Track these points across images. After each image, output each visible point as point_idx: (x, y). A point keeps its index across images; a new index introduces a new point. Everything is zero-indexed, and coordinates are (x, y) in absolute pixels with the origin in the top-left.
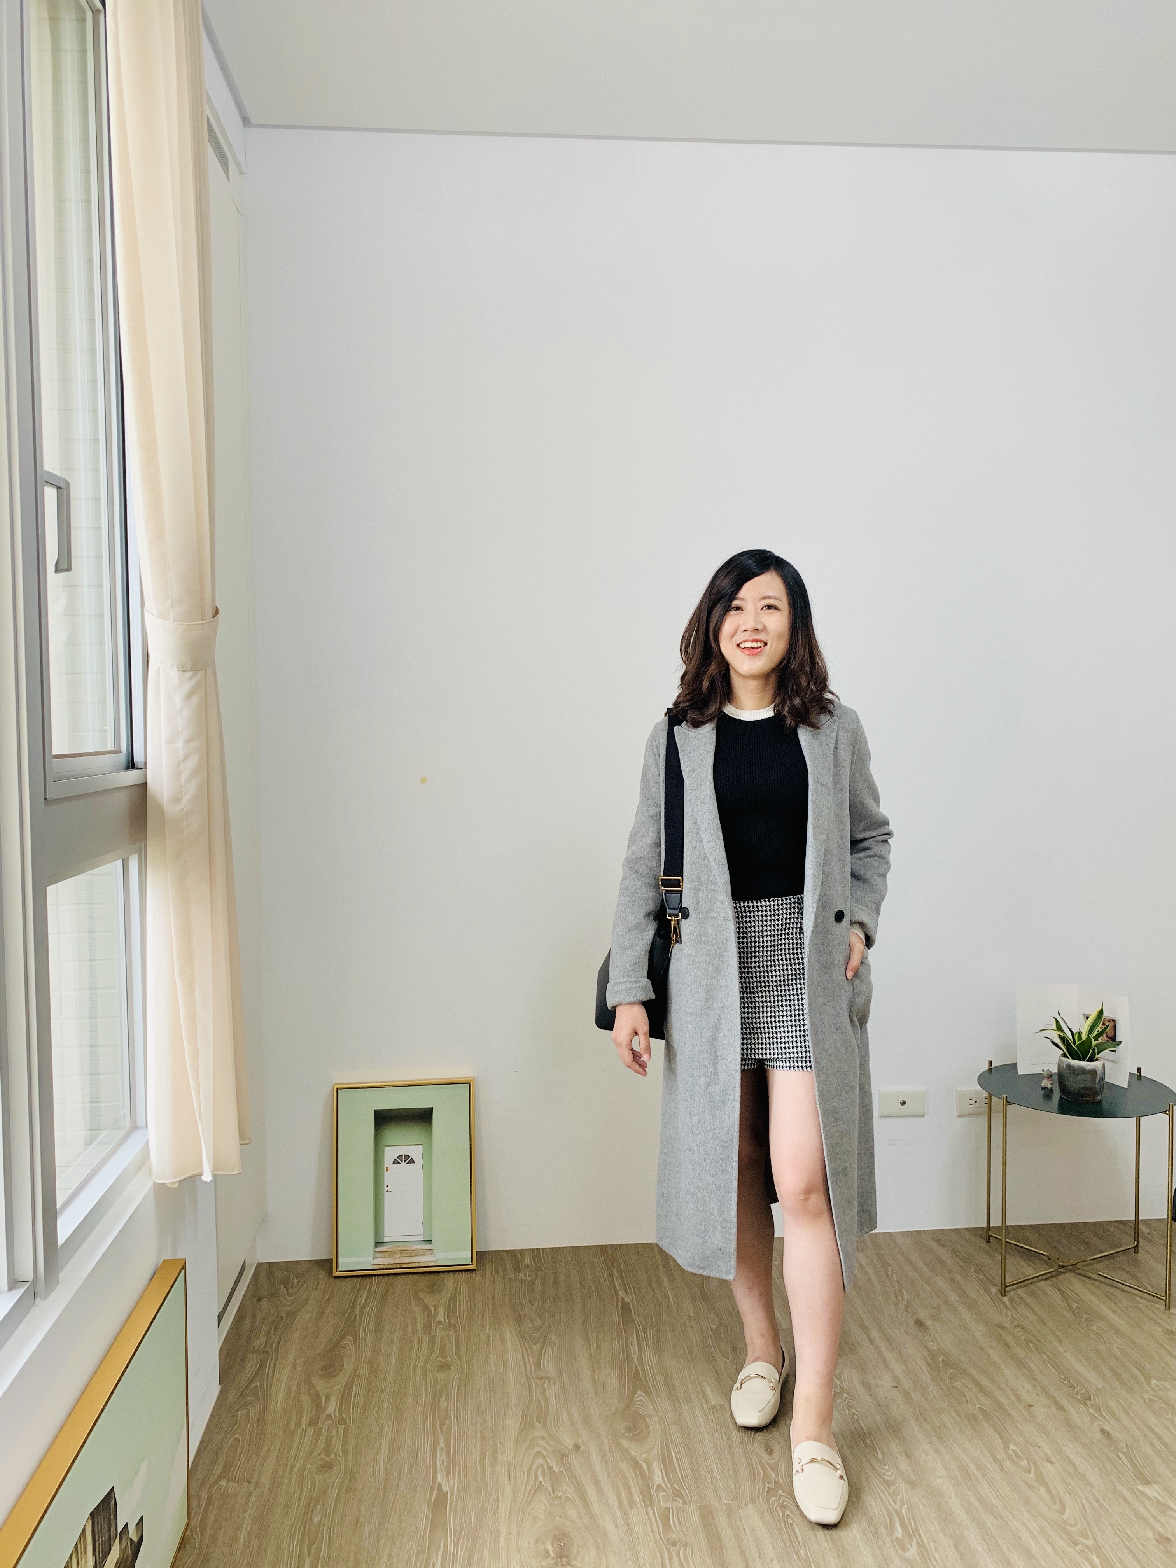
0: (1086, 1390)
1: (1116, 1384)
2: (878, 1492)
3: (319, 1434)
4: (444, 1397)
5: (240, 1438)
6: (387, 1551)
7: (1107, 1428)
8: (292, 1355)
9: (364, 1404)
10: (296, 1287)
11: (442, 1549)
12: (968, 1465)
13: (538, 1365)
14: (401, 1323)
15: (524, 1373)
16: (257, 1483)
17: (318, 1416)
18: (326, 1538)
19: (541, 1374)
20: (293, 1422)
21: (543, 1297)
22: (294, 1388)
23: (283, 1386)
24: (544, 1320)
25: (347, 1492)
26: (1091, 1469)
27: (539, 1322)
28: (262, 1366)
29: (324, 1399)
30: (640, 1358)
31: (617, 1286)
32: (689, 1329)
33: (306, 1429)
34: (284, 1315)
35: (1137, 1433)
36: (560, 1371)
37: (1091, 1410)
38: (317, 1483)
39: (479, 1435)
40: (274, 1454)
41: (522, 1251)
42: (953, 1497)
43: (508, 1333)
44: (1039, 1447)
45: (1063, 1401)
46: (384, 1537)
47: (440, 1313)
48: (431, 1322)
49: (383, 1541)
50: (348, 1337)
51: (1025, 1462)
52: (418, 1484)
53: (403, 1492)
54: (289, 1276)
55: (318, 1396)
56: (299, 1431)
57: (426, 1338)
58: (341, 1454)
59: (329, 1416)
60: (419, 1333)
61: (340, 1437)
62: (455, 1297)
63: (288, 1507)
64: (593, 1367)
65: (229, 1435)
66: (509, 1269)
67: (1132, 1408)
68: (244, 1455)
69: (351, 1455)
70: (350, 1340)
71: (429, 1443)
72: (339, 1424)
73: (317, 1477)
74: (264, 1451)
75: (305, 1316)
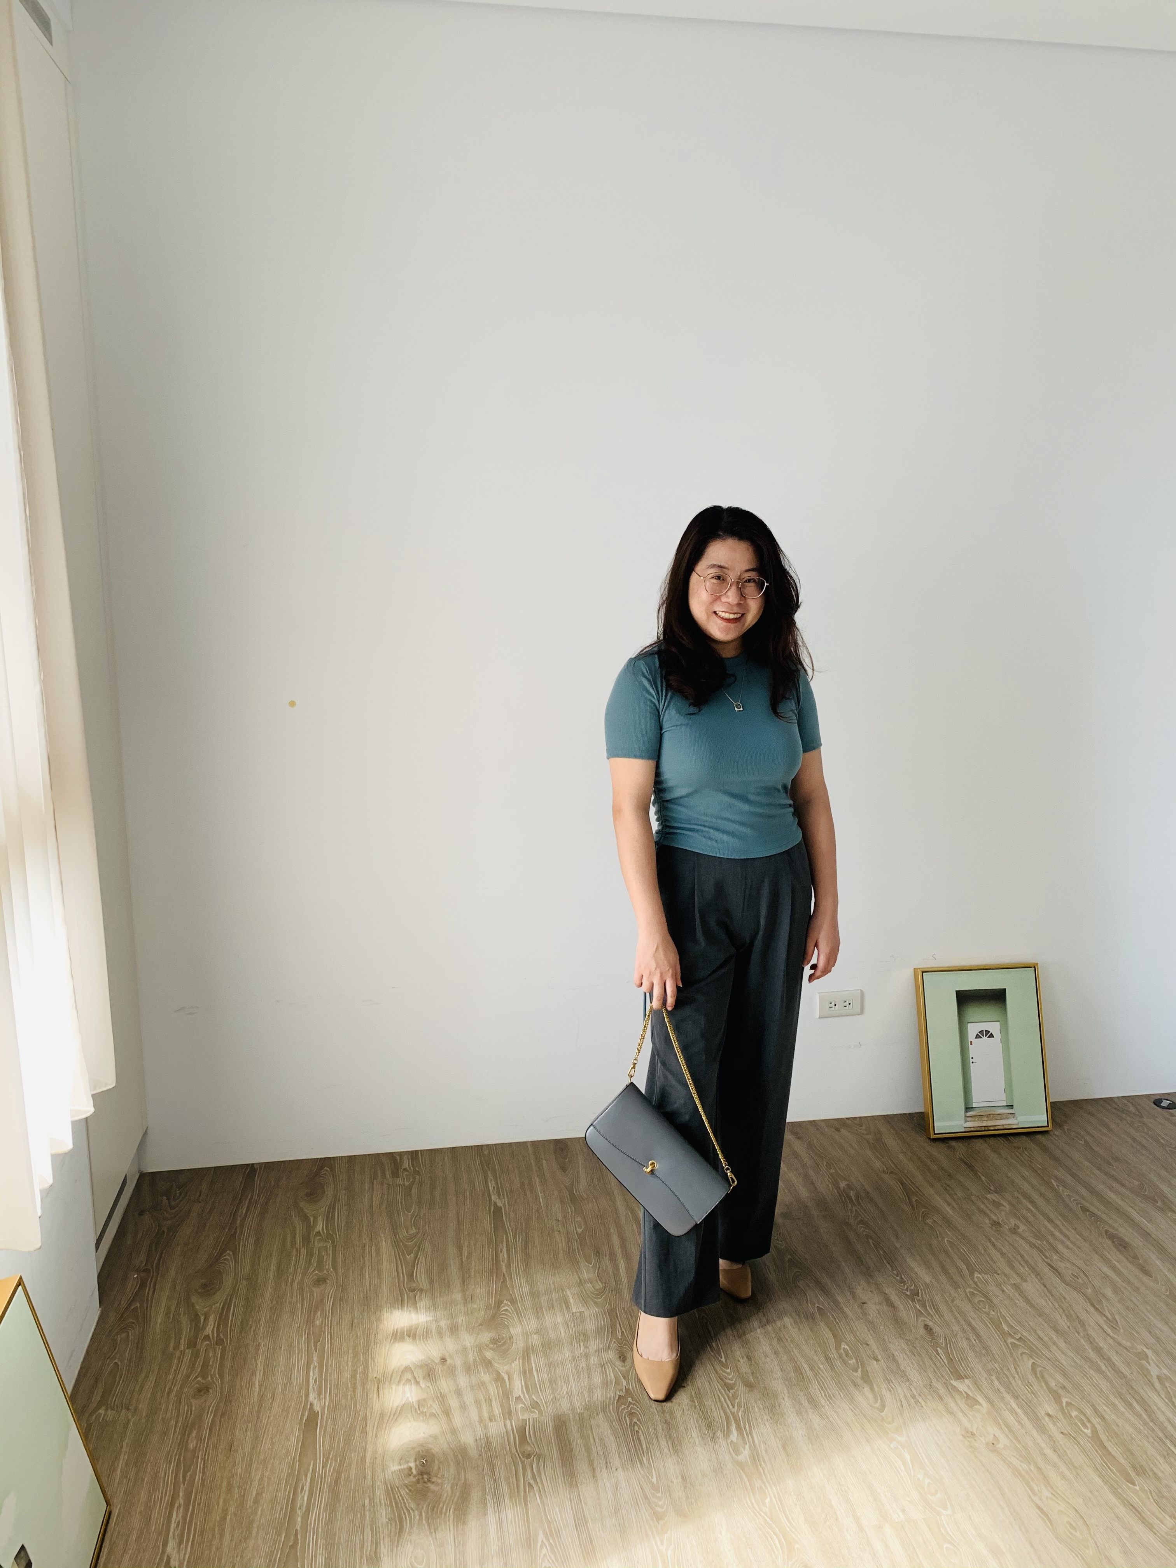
0: (916, 1286)
1: (943, 1278)
2: (718, 1395)
3: (196, 1356)
4: (319, 1313)
5: (119, 1363)
6: (258, 1477)
7: (930, 1324)
8: (172, 1272)
9: (242, 1323)
10: (177, 1199)
11: (311, 1471)
12: (802, 1365)
13: (410, 1275)
14: (280, 1235)
15: (397, 1284)
16: (135, 1410)
17: (196, 1337)
18: (200, 1465)
19: (413, 1285)
20: (172, 1344)
21: (420, 1202)
22: (173, 1308)
23: (163, 1305)
24: (419, 1229)
25: (223, 1415)
26: (911, 1366)
27: (414, 1231)
28: (143, 1285)
29: (202, 1318)
30: (509, 1266)
31: (491, 1189)
32: (556, 1233)
33: (185, 1351)
34: (166, 1230)
35: (956, 1328)
36: (431, 1282)
37: (917, 1306)
38: (194, 1408)
39: (351, 1351)
40: (152, 1379)
41: (401, 1154)
42: (786, 1399)
43: (384, 1243)
44: (868, 1345)
45: (894, 1297)
46: (256, 1461)
47: (319, 1223)
48: (309, 1234)
49: (255, 1465)
50: (228, 1251)
51: (854, 1360)
52: (291, 1406)
53: (277, 1414)
54: (172, 1186)
55: (197, 1315)
56: (178, 1353)
57: (304, 1251)
58: (217, 1376)
59: (207, 1337)
60: (298, 1246)
61: (217, 1358)
62: (334, 1205)
63: (165, 1433)
64: (463, 1276)
65: (108, 1361)
66: (388, 1174)
67: (955, 1302)
68: (123, 1381)
69: (227, 1378)
70: (229, 1255)
71: (303, 1361)
72: (216, 1344)
73: (193, 1402)
74: (143, 1375)
75: (186, 1231)
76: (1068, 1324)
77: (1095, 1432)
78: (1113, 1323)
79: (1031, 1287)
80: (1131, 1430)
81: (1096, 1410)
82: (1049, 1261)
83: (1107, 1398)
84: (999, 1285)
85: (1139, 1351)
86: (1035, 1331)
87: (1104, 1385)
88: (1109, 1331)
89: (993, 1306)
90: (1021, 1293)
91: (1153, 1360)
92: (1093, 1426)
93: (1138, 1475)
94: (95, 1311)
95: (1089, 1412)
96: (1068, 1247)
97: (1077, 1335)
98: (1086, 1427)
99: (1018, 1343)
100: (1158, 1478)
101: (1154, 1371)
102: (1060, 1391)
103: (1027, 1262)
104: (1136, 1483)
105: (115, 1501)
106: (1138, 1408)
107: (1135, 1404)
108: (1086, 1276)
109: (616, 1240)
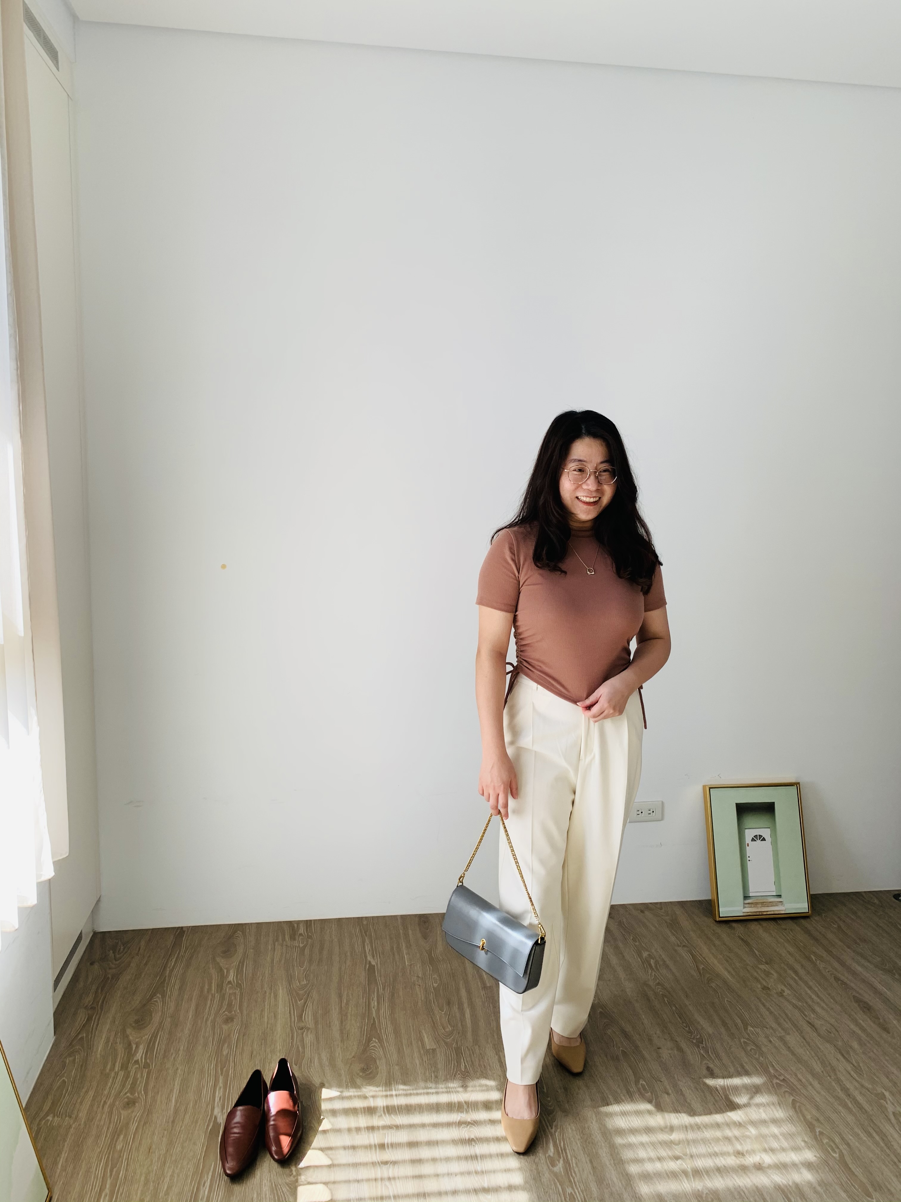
0: (700, 1035)
1: (723, 1030)
3: (127, 1077)
4: (226, 1045)
5: (66, 1080)
6: (170, 1173)
7: (711, 1066)
8: (113, 1010)
9: (165, 1051)
10: (121, 953)
11: (212, 1170)
12: (608, 1096)
13: (300, 1017)
14: (199, 983)
15: (289, 1024)
16: (76, 1118)
17: (128, 1061)
18: (124, 1163)
19: (302, 1025)
20: (109, 1067)
21: (310, 961)
22: (111, 1039)
23: (104, 1035)
24: (309, 981)
25: (145, 1123)
26: (696, 1099)
27: (305, 982)
28: (89, 1019)
29: (134, 1046)
30: (378, 1010)
31: (367, 951)
32: (417, 987)
33: (118, 1072)
34: (110, 976)
35: (732, 1070)
36: (316, 1023)
37: (702, 1052)
38: (122, 1118)
40: (91, 1093)
41: (299, 922)
42: (594, 1122)
43: (281, 991)
44: (661, 1082)
45: (683, 1045)
46: (169, 1162)
47: (231, 974)
48: (223, 982)
49: (168, 1164)
50: (158, 995)
51: (649, 1094)
52: (199, 1117)
53: (188, 1124)
54: (118, 943)
55: (130, 1044)
56: (113, 1074)
57: (217, 996)
58: (143, 1092)
59: (137, 1062)
60: (213, 992)
61: (143, 1079)
62: (244, 962)
63: (98, 1137)
64: (342, 1019)
65: (58, 1077)
66: (287, 937)
67: (732, 1049)
68: (68, 1094)
69: (150, 1094)
70: (158, 997)
71: (211, 1083)
72: (144, 1068)
73: (122, 1112)
74: (84, 1090)
75: (126, 977)
76: (822, 1069)
77: (842, 1155)
78: (857, 1069)
79: (793, 1039)
80: (871, 1155)
81: (843, 1139)
82: (808, 1019)
83: (852, 1129)
84: (767, 1037)
85: (880, 1092)
86: (795, 1074)
87: (850, 1118)
88: (855, 1076)
89: (762, 1054)
90: (785, 1043)
91: (889, 1100)
92: (841, 1151)
93: (875, 1190)
94: (50, 1038)
95: (837, 1140)
96: (823, 1008)
97: (829, 1078)
98: (835, 1152)
99: (782, 1083)
100: (891, 1193)
101: (890, 1109)
102: (815, 1123)
103: (790, 1019)
104: (874, 1197)
105: (55, 1189)
106: (877, 1138)
107: (875, 1135)
108: (838, 1032)
109: (463, 993)
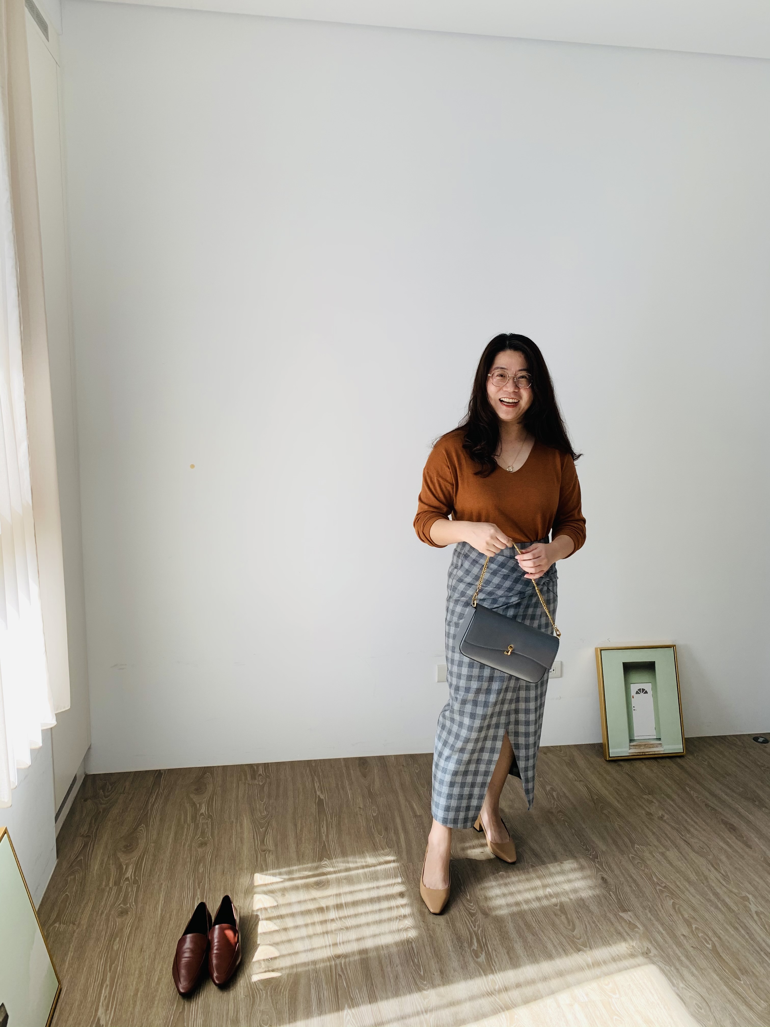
0: (596, 852)
1: (614, 848)
2: (465, 920)
3: (120, 890)
4: (202, 864)
5: (69, 895)
6: (159, 968)
7: (605, 876)
8: (105, 838)
9: (151, 870)
10: (109, 792)
12: (521, 902)
13: (263, 842)
14: (177, 815)
15: (254, 847)
16: (79, 925)
17: (120, 878)
18: (121, 960)
19: (264, 848)
20: (104, 883)
21: (269, 796)
22: (106, 860)
23: (99, 858)
24: (269, 812)
25: (136, 929)
27: (265, 813)
28: (85, 845)
29: (124, 867)
30: (327, 836)
31: (317, 788)
32: (359, 816)
33: (112, 888)
34: (102, 811)
35: (622, 879)
36: (276, 845)
37: (597, 865)
38: (117, 924)
39: (222, 889)
40: (90, 905)
41: (258, 765)
42: (510, 923)
43: (245, 821)
47: (203, 808)
48: (196, 814)
49: (158, 960)
50: (142, 825)
51: (555, 899)
52: (182, 923)
53: (172, 928)
54: (106, 783)
55: (121, 865)
56: (108, 889)
57: (192, 826)
58: (134, 904)
59: (127, 879)
60: (188, 822)
61: (134, 893)
62: (213, 798)
63: (98, 940)
64: (297, 843)
65: (62, 893)
66: (249, 777)
67: (622, 863)
68: (71, 906)
69: (140, 905)
70: (143, 827)
71: (191, 895)
72: (134, 884)
73: (117, 920)
74: (84, 902)
75: (115, 811)
76: (697, 878)
77: (714, 946)
78: (725, 877)
79: (672, 854)
80: (738, 946)
81: (715, 933)
82: (684, 838)
83: (723, 925)
84: (651, 853)
85: (744, 895)
86: (675, 882)
87: (720, 917)
88: (724, 883)
89: (647, 866)
90: (666, 858)
91: (752, 901)
92: (713, 942)
93: (743, 974)
94: (54, 862)
95: (710, 934)
96: (696, 829)
97: (702, 884)
98: (709, 944)
99: (664, 890)
100: (756, 976)
101: (753, 908)
102: (691, 920)
103: (669, 838)
104: (741, 979)
105: (64, 982)
106: (743, 932)
107: (741, 929)
108: (709, 848)
109: (398, 820)
